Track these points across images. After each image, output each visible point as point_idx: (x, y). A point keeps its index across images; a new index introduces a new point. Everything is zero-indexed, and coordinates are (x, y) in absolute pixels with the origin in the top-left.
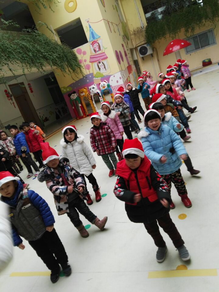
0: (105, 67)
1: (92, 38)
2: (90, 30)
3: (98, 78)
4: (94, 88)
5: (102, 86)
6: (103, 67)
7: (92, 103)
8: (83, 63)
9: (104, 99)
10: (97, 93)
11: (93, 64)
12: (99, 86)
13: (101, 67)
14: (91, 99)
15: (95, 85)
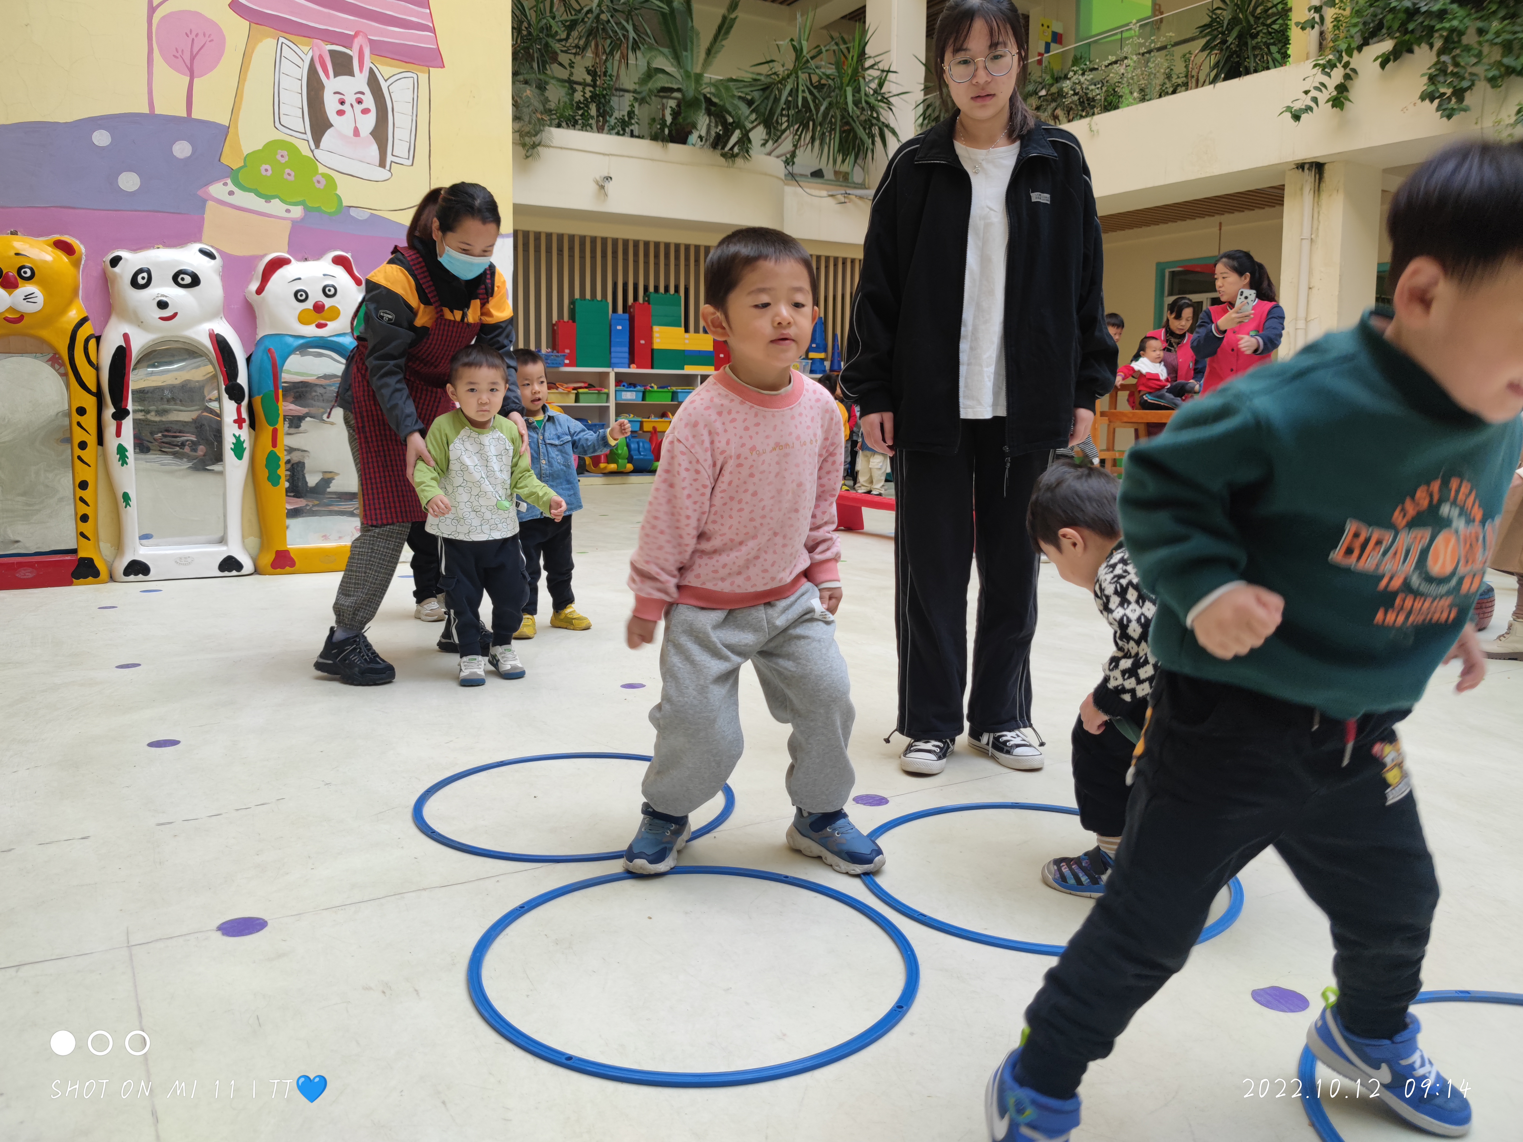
0: (380, 134)
3: (268, 199)
4: (196, 281)
5: (300, 296)
6: (369, 122)
7: (100, 441)
9: (274, 433)
11: (268, 44)
12: (259, 291)
13: (341, 113)
14: (99, 395)
15: (206, 259)
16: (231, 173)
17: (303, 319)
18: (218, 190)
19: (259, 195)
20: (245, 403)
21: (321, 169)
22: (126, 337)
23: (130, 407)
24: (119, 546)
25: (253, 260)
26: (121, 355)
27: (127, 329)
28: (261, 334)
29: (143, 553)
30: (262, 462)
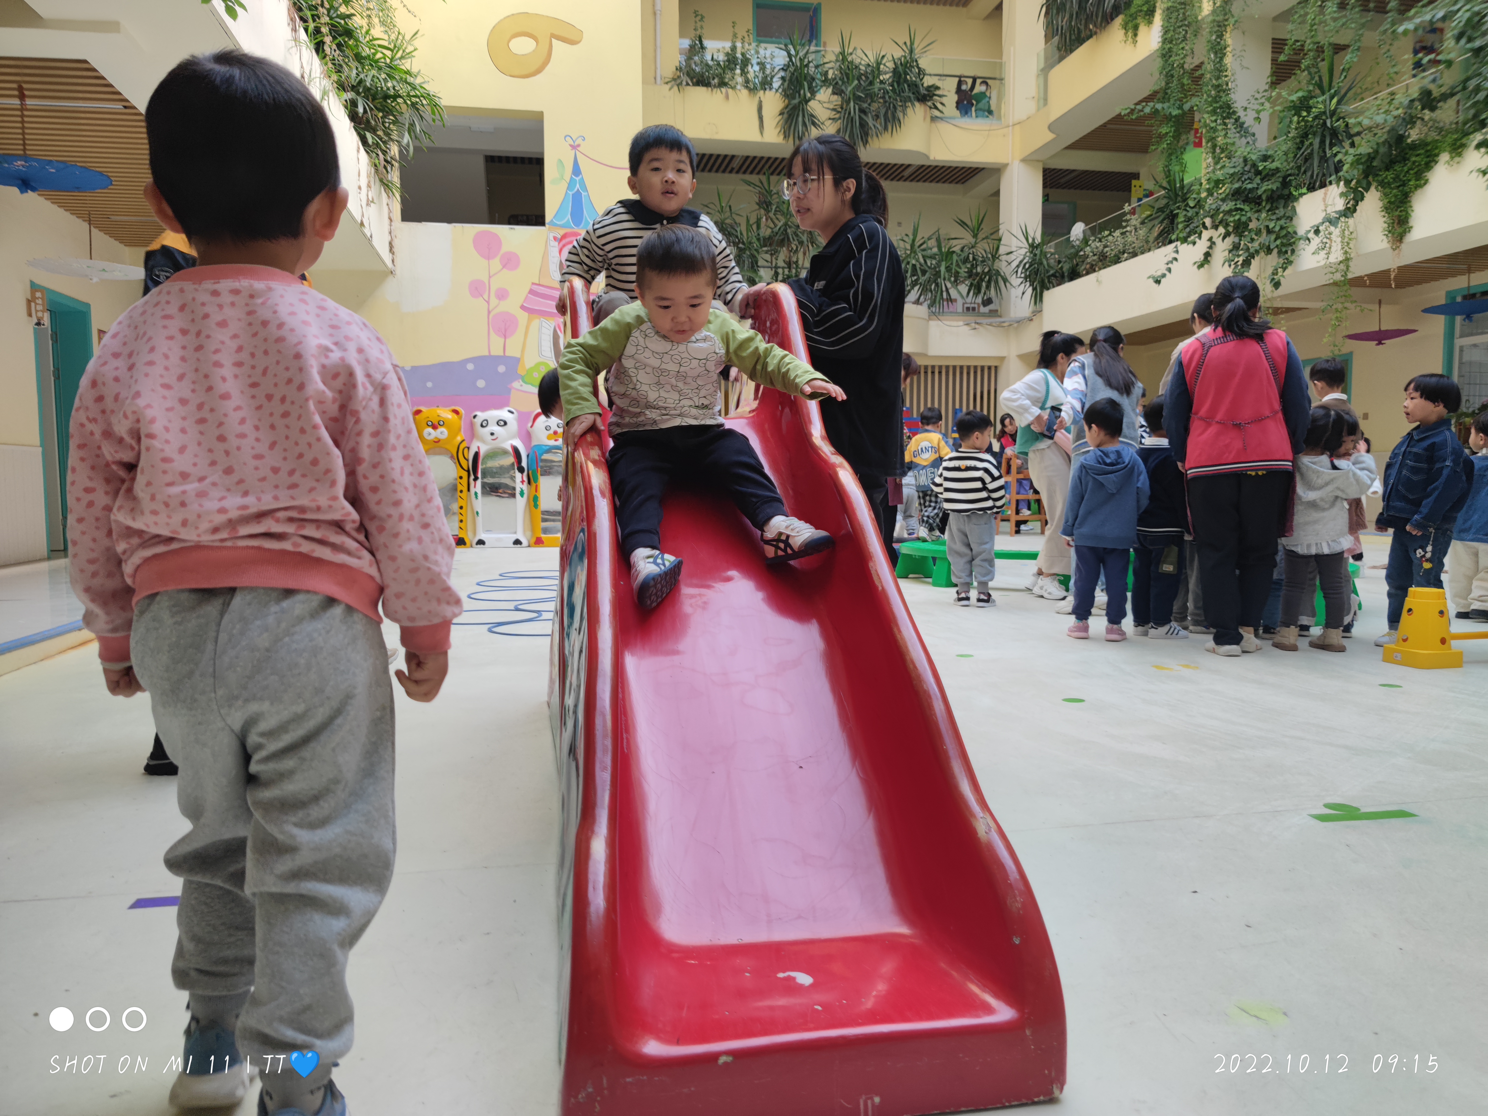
1: (569, 216)
2: (571, 184)
4: (505, 423)
5: (547, 428)
7: (469, 490)
8: (488, 302)
9: (537, 486)
10: (510, 450)
11: (536, 322)
12: (532, 427)
14: (468, 471)
15: (509, 414)
16: (522, 377)
17: (549, 438)
18: (516, 385)
20: (525, 474)
22: (479, 448)
23: (479, 475)
24: (475, 533)
25: (530, 413)
26: (477, 455)
27: (479, 444)
28: (534, 443)
29: (483, 536)
30: (531, 499)
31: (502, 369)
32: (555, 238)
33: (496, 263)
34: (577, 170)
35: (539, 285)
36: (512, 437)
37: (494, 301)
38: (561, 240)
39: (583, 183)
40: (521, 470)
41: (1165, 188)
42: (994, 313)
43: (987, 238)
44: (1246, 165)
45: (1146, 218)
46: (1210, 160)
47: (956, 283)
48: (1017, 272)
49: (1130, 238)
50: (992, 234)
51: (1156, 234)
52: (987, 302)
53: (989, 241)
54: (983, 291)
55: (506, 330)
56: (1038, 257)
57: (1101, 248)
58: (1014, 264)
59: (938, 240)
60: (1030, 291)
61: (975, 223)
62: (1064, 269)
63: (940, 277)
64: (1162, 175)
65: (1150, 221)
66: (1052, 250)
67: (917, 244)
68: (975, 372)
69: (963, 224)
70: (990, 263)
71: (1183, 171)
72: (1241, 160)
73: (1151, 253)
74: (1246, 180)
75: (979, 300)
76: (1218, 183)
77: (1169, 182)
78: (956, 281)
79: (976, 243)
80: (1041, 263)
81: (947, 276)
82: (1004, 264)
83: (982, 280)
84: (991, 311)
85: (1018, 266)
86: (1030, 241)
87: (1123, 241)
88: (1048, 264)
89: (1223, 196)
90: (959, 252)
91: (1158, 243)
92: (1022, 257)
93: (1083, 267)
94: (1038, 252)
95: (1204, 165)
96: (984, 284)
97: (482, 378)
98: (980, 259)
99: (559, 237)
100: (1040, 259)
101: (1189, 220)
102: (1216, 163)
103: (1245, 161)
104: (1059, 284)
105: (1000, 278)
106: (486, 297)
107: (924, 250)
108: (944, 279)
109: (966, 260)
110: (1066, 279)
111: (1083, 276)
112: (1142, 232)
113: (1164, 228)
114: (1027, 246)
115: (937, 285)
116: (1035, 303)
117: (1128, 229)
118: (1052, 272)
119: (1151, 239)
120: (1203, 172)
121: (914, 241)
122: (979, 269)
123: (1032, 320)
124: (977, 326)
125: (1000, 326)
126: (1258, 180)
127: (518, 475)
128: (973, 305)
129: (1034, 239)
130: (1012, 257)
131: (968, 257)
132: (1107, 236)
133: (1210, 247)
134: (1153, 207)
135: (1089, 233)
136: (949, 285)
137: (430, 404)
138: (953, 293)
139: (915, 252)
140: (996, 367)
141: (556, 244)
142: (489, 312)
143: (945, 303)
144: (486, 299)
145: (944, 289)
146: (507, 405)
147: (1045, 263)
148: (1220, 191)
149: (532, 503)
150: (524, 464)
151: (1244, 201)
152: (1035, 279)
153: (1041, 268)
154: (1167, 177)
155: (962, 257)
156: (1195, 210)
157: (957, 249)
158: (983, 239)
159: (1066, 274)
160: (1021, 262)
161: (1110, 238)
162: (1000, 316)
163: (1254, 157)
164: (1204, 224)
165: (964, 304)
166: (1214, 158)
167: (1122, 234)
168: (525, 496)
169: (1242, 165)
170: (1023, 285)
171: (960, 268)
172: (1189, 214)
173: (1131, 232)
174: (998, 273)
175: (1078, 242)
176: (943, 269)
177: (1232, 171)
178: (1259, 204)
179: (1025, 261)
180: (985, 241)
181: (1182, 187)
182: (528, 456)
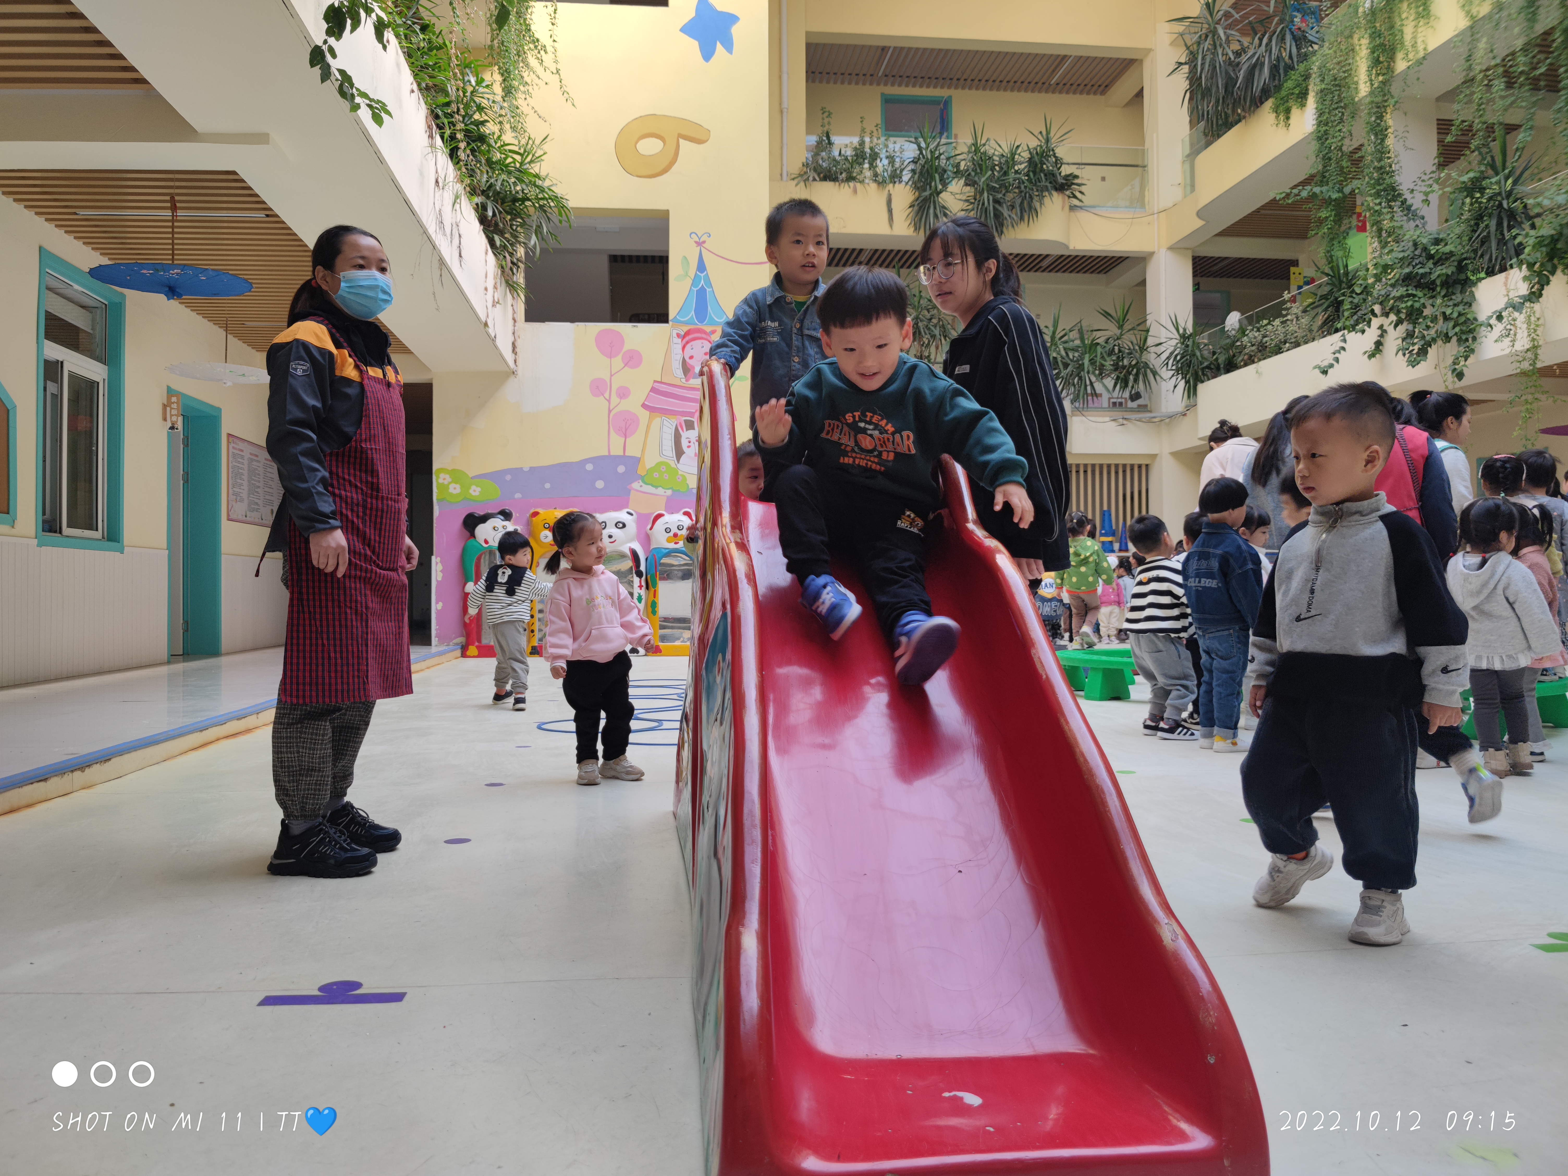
1: (693, 312)
2: (694, 282)
3: (656, 487)
4: (624, 526)
5: (668, 530)
8: (609, 401)
9: (655, 591)
10: (628, 553)
11: (657, 421)
12: (651, 529)
13: (689, 447)
15: (629, 516)
16: (641, 478)
17: (668, 540)
18: (636, 485)
19: (653, 486)
20: (644, 578)
21: (680, 473)
28: (652, 547)
30: (649, 605)
31: (621, 469)
32: (678, 335)
33: (618, 362)
34: (701, 266)
35: (661, 382)
36: (631, 540)
37: (615, 400)
38: (684, 337)
39: (707, 279)
40: (639, 574)
41: (1327, 275)
42: (1143, 408)
43: (1133, 329)
44: (1416, 249)
45: (1308, 306)
46: (1376, 244)
47: (1101, 376)
48: (1167, 364)
49: (1292, 327)
50: (1138, 325)
51: (1320, 323)
52: (1136, 397)
53: (1136, 332)
54: (1130, 384)
55: (626, 430)
56: (1190, 348)
57: (1260, 338)
58: (1164, 356)
59: (1081, 332)
60: (1182, 384)
61: (1120, 313)
62: (1220, 361)
63: (1083, 370)
64: (1324, 261)
65: (1313, 309)
66: (1206, 341)
67: (1058, 336)
68: (1124, 471)
69: (1107, 315)
70: (1137, 355)
71: (1347, 257)
72: (1411, 243)
73: (1316, 342)
74: (1416, 264)
75: (1127, 394)
76: (1386, 268)
77: (1332, 268)
78: (1101, 374)
79: (1121, 335)
80: (1194, 355)
81: (1091, 369)
82: (1153, 356)
83: (1130, 373)
84: (1139, 406)
85: (1168, 358)
86: (1181, 331)
87: (1284, 330)
88: (1202, 356)
89: (1393, 281)
90: (1103, 344)
91: (1323, 332)
92: (1172, 348)
93: (1240, 359)
94: (1190, 343)
95: (1370, 250)
96: (1131, 377)
97: (600, 479)
98: (1127, 351)
99: (683, 333)
100: (1193, 351)
101: (1356, 307)
102: (1383, 247)
103: (1415, 245)
104: (1214, 377)
105: (1148, 371)
106: (607, 395)
107: (1066, 342)
108: (1088, 372)
109: (1111, 353)
110: (1222, 371)
111: (1241, 367)
112: (1305, 321)
113: (1329, 316)
114: (1178, 337)
115: (1080, 378)
116: (1189, 397)
117: (1289, 317)
118: (1206, 364)
119: (1315, 327)
120: (1369, 257)
121: (1054, 333)
122: (1126, 362)
123: (1185, 415)
124: (1125, 422)
125: (1150, 421)
126: (1430, 264)
127: (636, 580)
128: (1120, 400)
129: (1185, 330)
130: (1161, 348)
131: (1113, 349)
132: (1266, 325)
133: (1381, 336)
134: (1316, 295)
135: (1245, 322)
136: (1093, 379)
137: (546, 506)
138: (1098, 387)
139: (1056, 344)
140: (1147, 465)
141: (680, 340)
142: (610, 411)
143: (1090, 398)
144: (607, 397)
145: (1088, 382)
146: (627, 507)
147: (1198, 354)
148: (1389, 277)
149: (650, 610)
150: (643, 568)
151: (1416, 287)
152: (1188, 372)
153: (1194, 360)
154: (1329, 263)
155: (1107, 349)
156: (1361, 296)
157: (1101, 341)
158: (1130, 330)
159: (1222, 366)
160: (1171, 354)
161: (1270, 327)
162: (1150, 411)
163: (1425, 241)
164: (1372, 311)
165: (1109, 399)
166: (1380, 242)
167: (1282, 323)
168: (643, 601)
169: (1412, 249)
170: (1175, 378)
171: (1105, 361)
172: (1356, 301)
173: (1292, 320)
174: (1146, 365)
175: (1233, 332)
176: (1086, 362)
177: (1401, 255)
178: (1434, 290)
179: (1176, 352)
180: (1131, 332)
181: (1347, 273)
182: (646, 559)
